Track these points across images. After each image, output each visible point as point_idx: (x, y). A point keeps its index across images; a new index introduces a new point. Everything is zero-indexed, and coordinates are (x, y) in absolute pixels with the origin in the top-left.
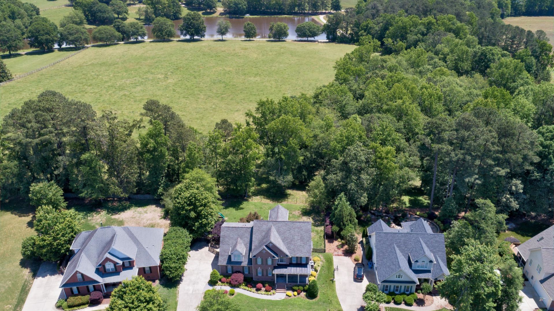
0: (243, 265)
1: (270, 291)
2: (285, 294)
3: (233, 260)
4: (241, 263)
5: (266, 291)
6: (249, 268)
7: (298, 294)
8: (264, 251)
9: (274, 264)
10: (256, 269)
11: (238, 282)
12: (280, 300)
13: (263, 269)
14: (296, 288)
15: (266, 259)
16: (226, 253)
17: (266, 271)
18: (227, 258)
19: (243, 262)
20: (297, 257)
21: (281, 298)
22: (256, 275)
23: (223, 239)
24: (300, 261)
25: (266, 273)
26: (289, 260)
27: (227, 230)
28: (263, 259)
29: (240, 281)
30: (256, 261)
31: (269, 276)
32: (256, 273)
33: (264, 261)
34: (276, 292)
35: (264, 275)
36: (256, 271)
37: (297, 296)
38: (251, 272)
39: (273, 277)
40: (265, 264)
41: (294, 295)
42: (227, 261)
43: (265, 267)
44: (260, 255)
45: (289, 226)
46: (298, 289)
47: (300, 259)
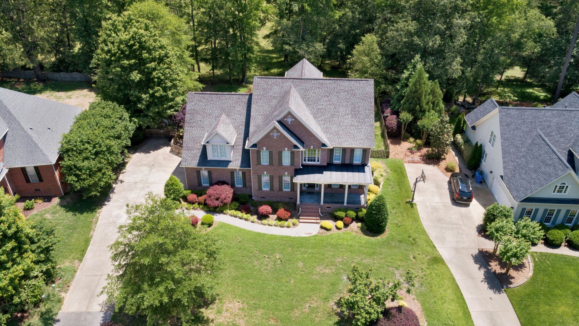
0: (231, 166)
1: (286, 220)
2: (319, 226)
3: (210, 157)
4: (228, 162)
5: (279, 219)
6: (244, 174)
7: (346, 225)
8: (275, 134)
9: (295, 165)
10: (258, 176)
11: (222, 202)
12: (307, 237)
13: (273, 176)
14: (342, 214)
15: (279, 152)
16: (196, 143)
17: (278, 179)
18: (198, 153)
19: (231, 161)
20: (344, 150)
21: (310, 234)
22: (257, 188)
23: (191, 118)
24: (350, 159)
25: (278, 184)
26: (326, 156)
27: (200, 100)
28: (274, 152)
29: (226, 199)
30: (257, 157)
31: (285, 192)
32: (257, 184)
33: (275, 157)
34: (300, 222)
35: (274, 189)
36: (258, 180)
37: (343, 228)
38: (247, 184)
39: (292, 192)
40: (277, 164)
41: (338, 228)
42: (199, 160)
43: (276, 171)
44: (266, 143)
45: (327, 87)
46: (346, 216)
47: (351, 155)
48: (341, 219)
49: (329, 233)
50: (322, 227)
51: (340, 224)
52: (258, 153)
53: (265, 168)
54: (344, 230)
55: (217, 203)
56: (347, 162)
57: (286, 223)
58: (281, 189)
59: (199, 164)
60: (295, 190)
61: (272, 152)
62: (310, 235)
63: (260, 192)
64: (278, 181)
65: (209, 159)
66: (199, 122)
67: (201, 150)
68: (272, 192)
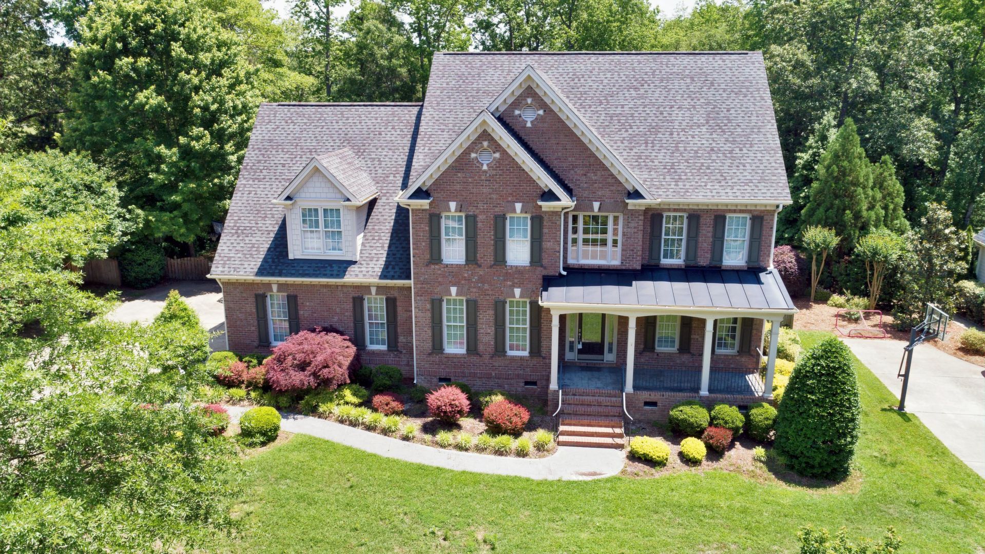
0: (352, 277)
1: (516, 433)
2: (623, 454)
4: (341, 267)
5: (495, 429)
6: (391, 304)
7: (715, 452)
9: (545, 262)
10: (433, 302)
11: (315, 374)
12: (586, 483)
13: (475, 302)
14: (697, 414)
15: (496, 217)
16: (264, 218)
17: (491, 312)
18: (264, 243)
19: (355, 263)
20: (695, 216)
21: (595, 474)
22: (428, 345)
23: (261, 158)
24: (713, 252)
25: (491, 331)
26: (640, 236)
27: (290, 118)
28: (481, 217)
29: (327, 366)
30: (431, 235)
31: (513, 359)
32: (430, 332)
33: (486, 237)
34: (560, 444)
35: (481, 348)
36: (433, 317)
37: (704, 462)
38: (401, 339)
39: (535, 361)
40: (490, 260)
41: (688, 460)
42: (265, 260)
43: (486, 286)
44: (458, 187)
45: (633, 70)
46: (711, 424)
47: (714, 236)
48: (698, 433)
49: (658, 474)
50: (634, 457)
51: (694, 446)
52: (434, 219)
53: (454, 274)
54: (707, 466)
55: (298, 378)
56: (704, 260)
57: (513, 443)
58: (499, 348)
59: (261, 272)
60: (544, 352)
61: (475, 217)
62: (596, 477)
63: (436, 358)
64: (492, 319)
65: (291, 257)
66: (280, 167)
67: (272, 235)
68: (474, 359)
